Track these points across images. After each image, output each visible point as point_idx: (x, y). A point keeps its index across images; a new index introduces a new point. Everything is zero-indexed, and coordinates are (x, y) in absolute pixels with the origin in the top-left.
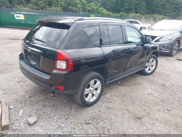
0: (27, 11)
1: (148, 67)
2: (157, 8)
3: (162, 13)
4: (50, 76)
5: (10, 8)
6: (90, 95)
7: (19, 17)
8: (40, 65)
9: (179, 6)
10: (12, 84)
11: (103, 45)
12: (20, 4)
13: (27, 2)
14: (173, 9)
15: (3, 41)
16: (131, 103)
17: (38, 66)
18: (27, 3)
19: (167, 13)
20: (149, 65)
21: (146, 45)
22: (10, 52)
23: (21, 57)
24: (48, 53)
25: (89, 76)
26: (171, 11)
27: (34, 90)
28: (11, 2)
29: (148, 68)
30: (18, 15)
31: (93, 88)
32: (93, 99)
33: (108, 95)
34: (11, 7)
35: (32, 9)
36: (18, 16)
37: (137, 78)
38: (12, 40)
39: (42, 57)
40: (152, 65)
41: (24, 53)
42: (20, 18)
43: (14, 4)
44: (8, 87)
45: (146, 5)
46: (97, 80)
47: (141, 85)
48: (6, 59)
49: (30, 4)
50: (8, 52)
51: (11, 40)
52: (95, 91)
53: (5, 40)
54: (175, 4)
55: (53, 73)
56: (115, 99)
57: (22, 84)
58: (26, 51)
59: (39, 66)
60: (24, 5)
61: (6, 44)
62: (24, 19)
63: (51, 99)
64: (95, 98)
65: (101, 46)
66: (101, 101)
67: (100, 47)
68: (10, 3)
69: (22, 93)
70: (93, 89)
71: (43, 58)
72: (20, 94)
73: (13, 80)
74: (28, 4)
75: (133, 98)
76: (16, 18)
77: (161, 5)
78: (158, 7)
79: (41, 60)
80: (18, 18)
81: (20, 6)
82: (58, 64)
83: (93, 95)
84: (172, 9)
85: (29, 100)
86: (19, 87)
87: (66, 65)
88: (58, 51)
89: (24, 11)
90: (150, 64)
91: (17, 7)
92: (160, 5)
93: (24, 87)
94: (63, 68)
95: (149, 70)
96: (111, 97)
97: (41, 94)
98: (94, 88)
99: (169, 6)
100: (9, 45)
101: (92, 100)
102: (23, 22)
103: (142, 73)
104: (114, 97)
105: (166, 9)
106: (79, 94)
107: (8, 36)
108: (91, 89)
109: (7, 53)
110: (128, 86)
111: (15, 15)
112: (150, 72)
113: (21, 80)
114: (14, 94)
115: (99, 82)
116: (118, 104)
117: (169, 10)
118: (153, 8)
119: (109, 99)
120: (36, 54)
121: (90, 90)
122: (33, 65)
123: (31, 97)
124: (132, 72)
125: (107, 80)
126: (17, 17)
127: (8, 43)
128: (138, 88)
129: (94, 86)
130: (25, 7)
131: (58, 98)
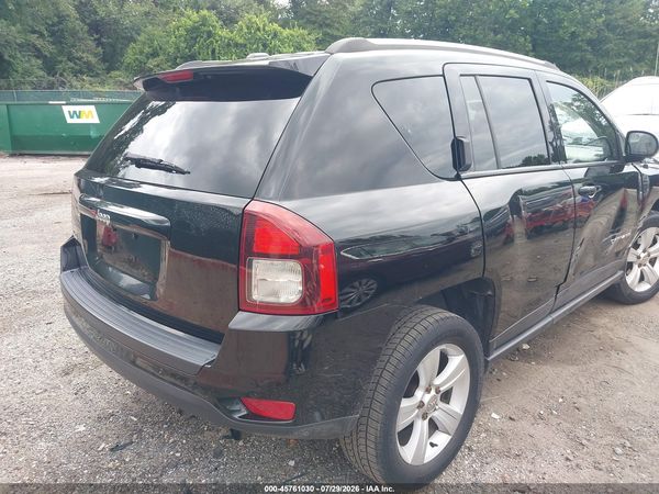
0: (111, 95)
1: (635, 267)
2: (576, 54)
3: (595, 68)
4: (220, 347)
5: (49, 88)
6: (421, 427)
7: (79, 117)
8: (160, 290)
9: (653, 40)
10: (37, 381)
11: (467, 168)
12: (82, 73)
13: (107, 64)
14: (631, 51)
15: (16, 201)
16: (619, 450)
17: (147, 297)
18: (109, 70)
19: (612, 68)
20: (639, 257)
21: (628, 169)
22: (38, 243)
23: (72, 256)
24: (198, 229)
25: (414, 333)
26: (626, 59)
27: (136, 407)
28: (54, 69)
29: (636, 271)
30: (77, 108)
31: (433, 392)
32: (432, 445)
33: (494, 415)
34: (51, 86)
35: (126, 86)
36: (75, 112)
37: (594, 320)
38: (50, 198)
39: (166, 249)
40: (652, 256)
41: (80, 238)
42: (83, 120)
43: (61, 75)
44: (15, 400)
45: (533, 46)
46: (449, 348)
47: (627, 350)
48: (21, 270)
49: (117, 73)
50: (34, 243)
51: (46, 197)
52: (441, 405)
53: (25, 201)
54: (639, 33)
55: (231, 330)
56: (532, 432)
57: (82, 379)
58: (88, 225)
59: (153, 298)
60: (97, 75)
61: (27, 211)
62: (96, 120)
63: (218, 454)
64: (442, 440)
65: (463, 175)
66: (470, 449)
67: (458, 178)
68: (48, 74)
69: (82, 428)
70: (434, 398)
71: (171, 254)
72: (69, 433)
73: (44, 364)
74: (113, 73)
75: (621, 423)
76: (69, 121)
77: (590, 42)
78: (579, 49)
79: (164, 265)
80: (75, 121)
81: (83, 80)
82: (259, 277)
83: (433, 427)
84: (630, 55)
85: (111, 465)
86: (65, 395)
87: (299, 278)
88: (256, 207)
89: (98, 94)
90: (643, 255)
91: (75, 83)
92: (582, 41)
93: (90, 395)
94: (282, 300)
95: (642, 279)
96: (510, 423)
97: (172, 430)
98: (437, 391)
99: (615, 45)
100: (38, 215)
101: (431, 454)
102: (93, 134)
103: (617, 296)
104: (524, 425)
105: (607, 54)
106: (371, 431)
107: (38, 186)
108: (427, 398)
109: (27, 247)
110: (572, 361)
111: (66, 109)
112: (644, 287)
113: (80, 360)
114: (40, 436)
115: (457, 360)
116: (560, 462)
117: (618, 55)
118: (560, 55)
119: (502, 435)
120: (137, 236)
121: (421, 405)
122: (124, 293)
123: (125, 446)
124: (584, 293)
125: (494, 341)
126: (72, 117)
127: (36, 208)
128: (620, 369)
129: (438, 381)
130: (102, 83)
131: (253, 445)
